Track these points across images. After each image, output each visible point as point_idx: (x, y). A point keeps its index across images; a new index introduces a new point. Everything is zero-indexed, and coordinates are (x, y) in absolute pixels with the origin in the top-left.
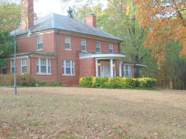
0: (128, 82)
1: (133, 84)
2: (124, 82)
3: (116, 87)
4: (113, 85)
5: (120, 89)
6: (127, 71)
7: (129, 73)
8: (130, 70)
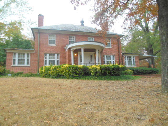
0: (69, 70)
1: (77, 72)
2: (65, 70)
3: (59, 76)
4: (55, 74)
5: (63, 78)
6: (130, 61)
7: (133, 63)
8: (134, 60)
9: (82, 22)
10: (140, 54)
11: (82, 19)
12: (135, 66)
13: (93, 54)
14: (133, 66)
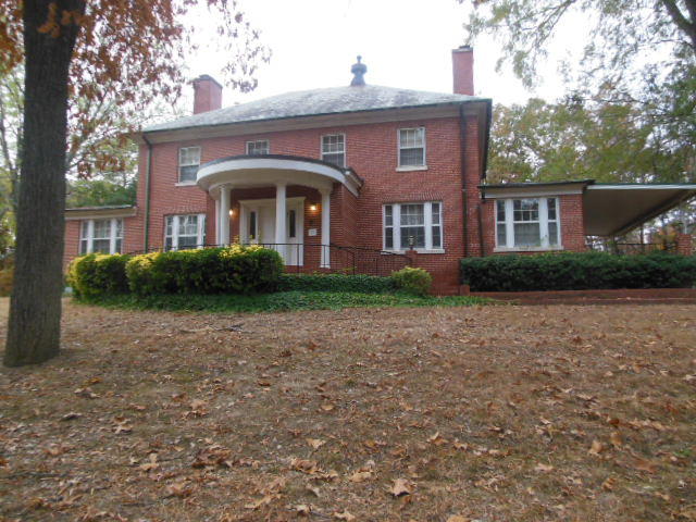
6: (531, 222)
7: (544, 231)
8: (552, 215)
9: (359, 70)
10: (592, 183)
11: (359, 58)
12: (559, 246)
13: (299, 203)
14: (545, 245)
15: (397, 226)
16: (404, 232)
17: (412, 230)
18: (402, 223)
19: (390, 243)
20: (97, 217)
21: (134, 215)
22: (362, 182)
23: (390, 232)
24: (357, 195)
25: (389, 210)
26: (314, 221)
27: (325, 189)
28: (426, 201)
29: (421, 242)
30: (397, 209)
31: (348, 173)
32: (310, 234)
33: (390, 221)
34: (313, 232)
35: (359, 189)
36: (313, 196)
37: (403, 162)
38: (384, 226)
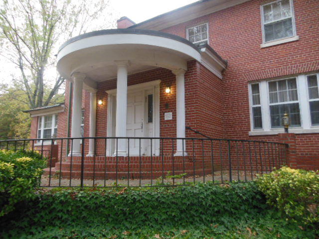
15: (265, 104)
16: (274, 110)
17: (284, 108)
18: (272, 101)
19: (259, 123)
20: (45, 114)
21: (63, 111)
22: (225, 63)
23: (258, 111)
24: (219, 76)
25: (256, 88)
26: (169, 105)
27: (178, 69)
28: (300, 74)
29: (297, 120)
30: (264, 87)
31: (203, 50)
32: (166, 119)
33: (257, 100)
34: (168, 116)
35: (223, 72)
36: (168, 78)
37: (268, 37)
38: (251, 105)
